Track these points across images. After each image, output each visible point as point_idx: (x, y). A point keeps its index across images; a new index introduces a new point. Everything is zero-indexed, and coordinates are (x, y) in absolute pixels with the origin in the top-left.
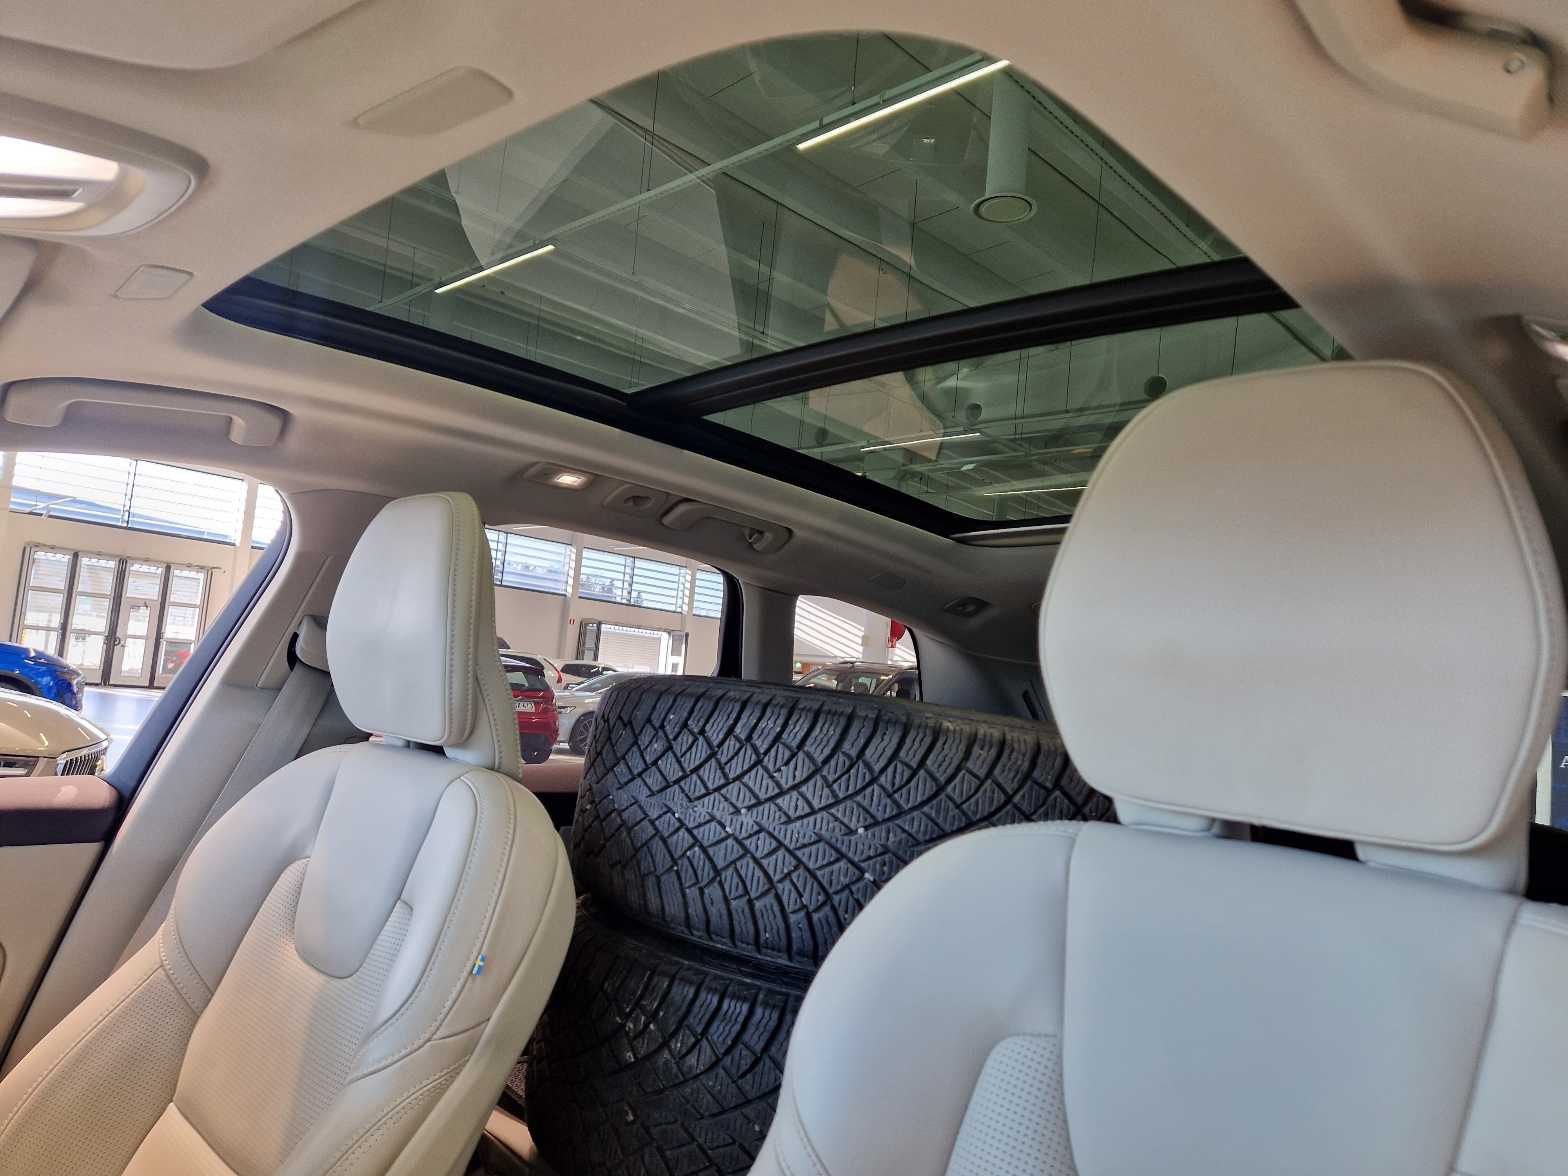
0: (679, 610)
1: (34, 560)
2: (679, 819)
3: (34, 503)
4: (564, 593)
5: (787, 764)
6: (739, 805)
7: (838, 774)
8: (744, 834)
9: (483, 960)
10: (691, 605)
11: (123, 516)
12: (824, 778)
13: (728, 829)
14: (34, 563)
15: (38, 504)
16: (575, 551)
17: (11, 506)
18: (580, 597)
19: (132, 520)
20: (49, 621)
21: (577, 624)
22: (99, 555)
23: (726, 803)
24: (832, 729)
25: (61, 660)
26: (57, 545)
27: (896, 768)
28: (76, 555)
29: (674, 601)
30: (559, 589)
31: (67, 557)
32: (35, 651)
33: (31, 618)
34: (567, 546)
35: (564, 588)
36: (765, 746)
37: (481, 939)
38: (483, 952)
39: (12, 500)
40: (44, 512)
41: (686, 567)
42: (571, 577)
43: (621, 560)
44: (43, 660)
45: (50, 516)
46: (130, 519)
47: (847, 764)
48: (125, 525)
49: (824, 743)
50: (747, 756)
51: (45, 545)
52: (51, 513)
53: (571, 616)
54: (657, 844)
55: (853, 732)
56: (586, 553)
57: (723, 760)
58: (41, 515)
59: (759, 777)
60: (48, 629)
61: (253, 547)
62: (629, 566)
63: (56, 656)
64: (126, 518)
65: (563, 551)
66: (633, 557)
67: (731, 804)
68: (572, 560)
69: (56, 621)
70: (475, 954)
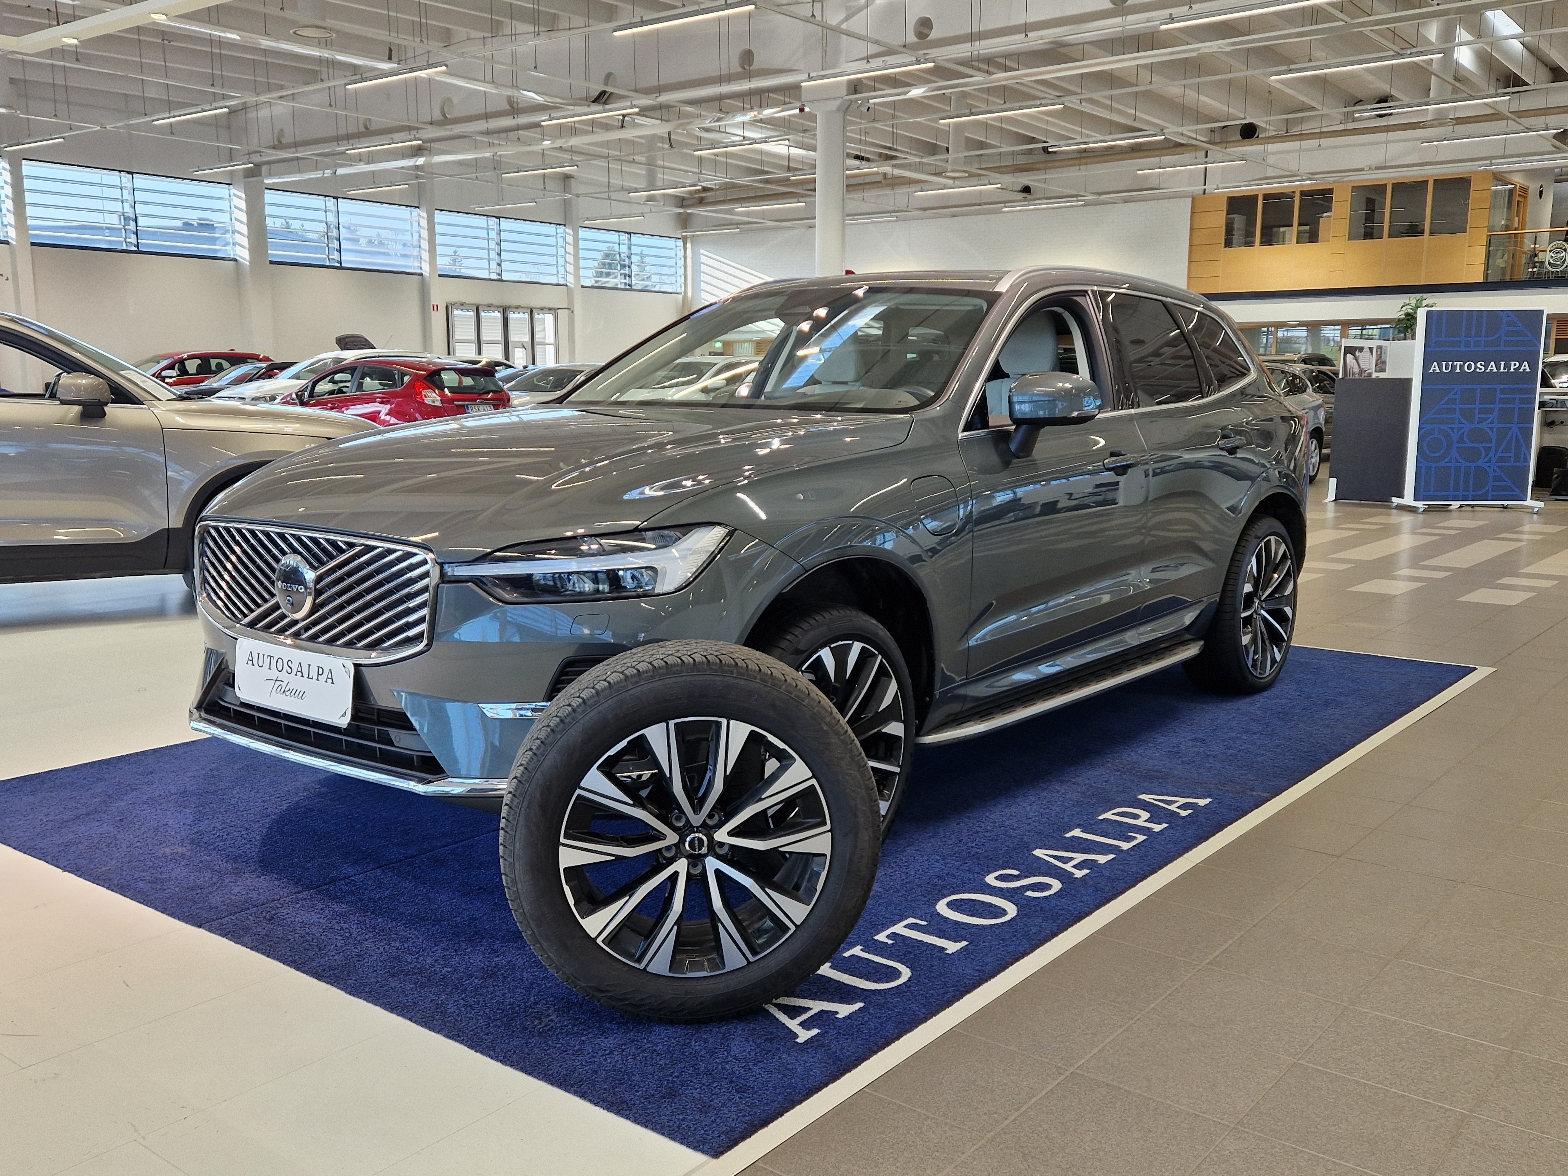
0: (562, 282)
4: (419, 271)
10: (577, 277)
16: (425, 215)
18: (440, 275)
21: (442, 309)
29: (553, 270)
30: (410, 267)
34: (413, 209)
35: (416, 264)
41: (564, 225)
42: (425, 250)
43: (481, 221)
53: (434, 302)
56: (439, 217)
61: (33, 244)
62: (493, 229)
65: (408, 217)
66: (497, 217)
68: (423, 228)
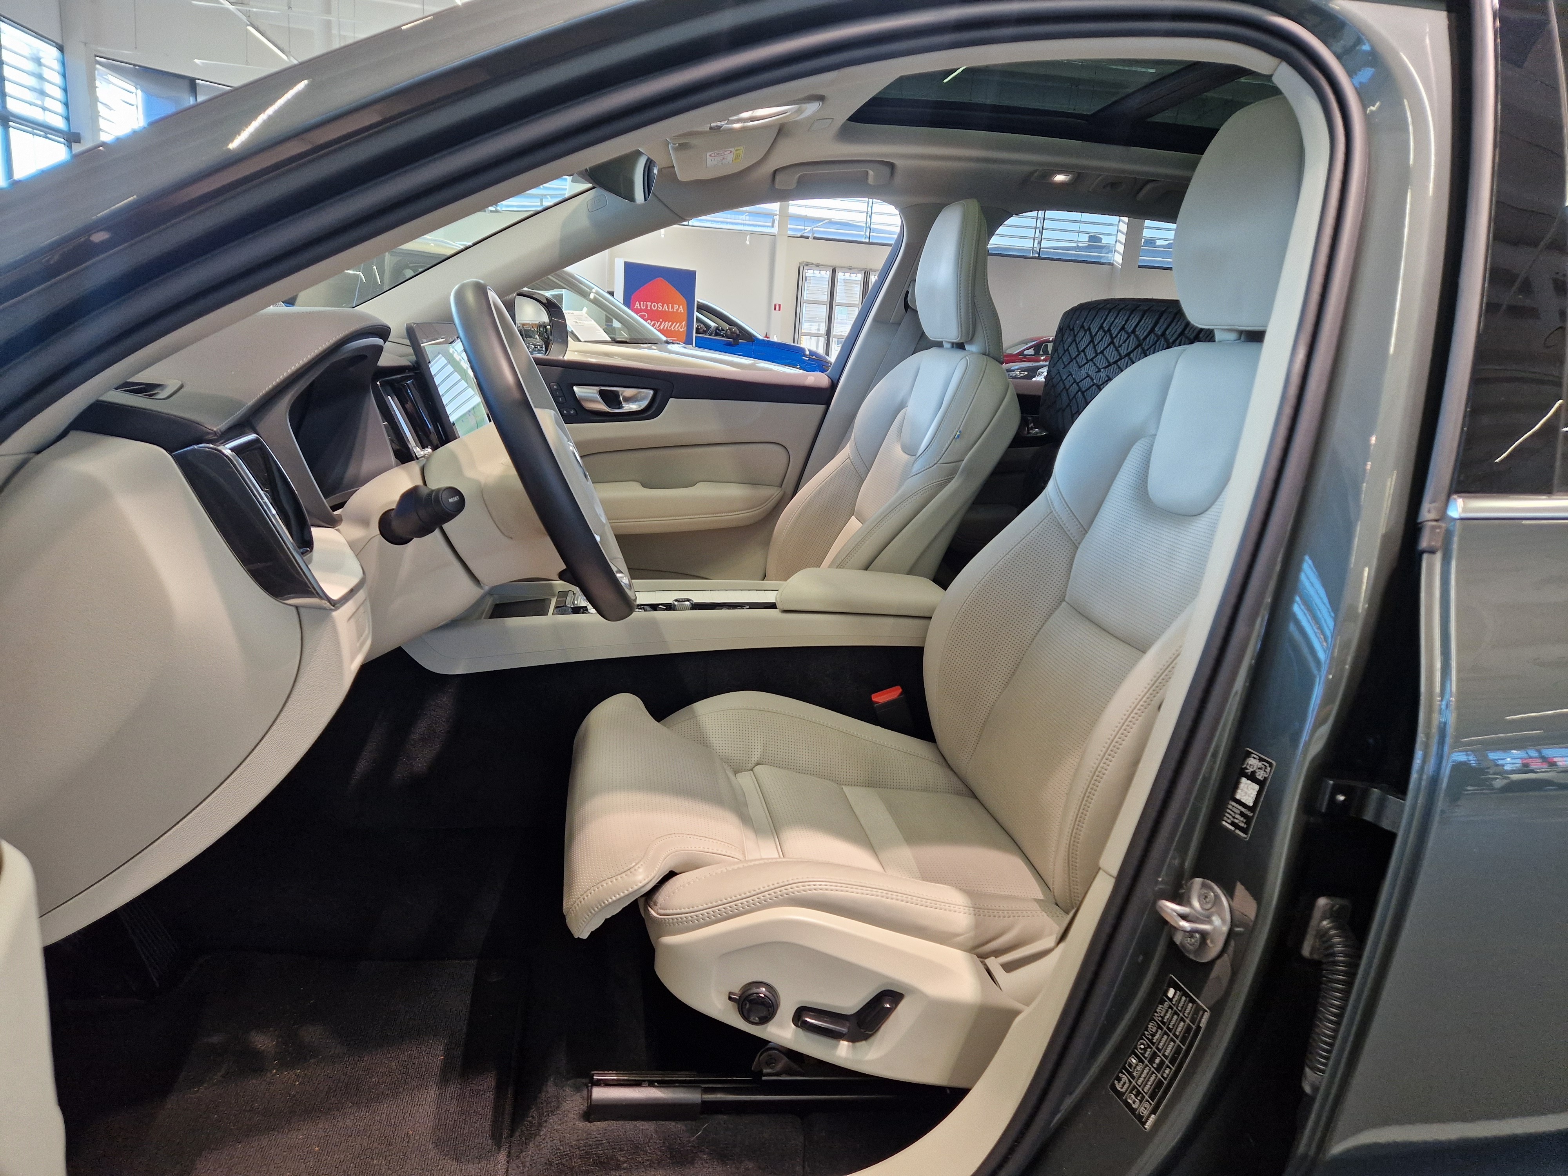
1: (806, 277)
2: (1074, 379)
3: (803, 227)
5: (1124, 342)
6: (1100, 367)
7: (1150, 345)
8: (1100, 383)
9: (960, 432)
11: (865, 233)
12: (1143, 349)
13: (1094, 381)
14: (806, 280)
15: (806, 228)
17: (789, 232)
19: (873, 236)
20: (819, 330)
22: (850, 269)
23: (1094, 367)
24: (1150, 320)
25: (827, 357)
26: (821, 263)
27: (1181, 340)
28: (834, 271)
31: (828, 273)
32: (810, 351)
33: (806, 327)
36: (1116, 333)
37: (960, 424)
38: (961, 429)
39: (789, 226)
40: (810, 235)
44: (814, 357)
45: (815, 238)
46: (871, 234)
47: (1155, 339)
48: (867, 240)
49: (1145, 328)
50: (1107, 340)
51: (812, 264)
52: (816, 235)
54: (1064, 394)
55: (1162, 320)
57: (1096, 343)
58: (808, 237)
59: (1111, 350)
60: (818, 336)
63: (824, 355)
64: (868, 234)
67: (1097, 367)
69: (823, 330)
70: (957, 429)
